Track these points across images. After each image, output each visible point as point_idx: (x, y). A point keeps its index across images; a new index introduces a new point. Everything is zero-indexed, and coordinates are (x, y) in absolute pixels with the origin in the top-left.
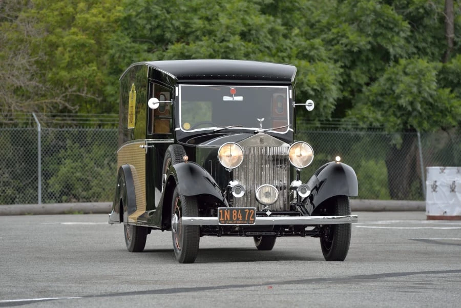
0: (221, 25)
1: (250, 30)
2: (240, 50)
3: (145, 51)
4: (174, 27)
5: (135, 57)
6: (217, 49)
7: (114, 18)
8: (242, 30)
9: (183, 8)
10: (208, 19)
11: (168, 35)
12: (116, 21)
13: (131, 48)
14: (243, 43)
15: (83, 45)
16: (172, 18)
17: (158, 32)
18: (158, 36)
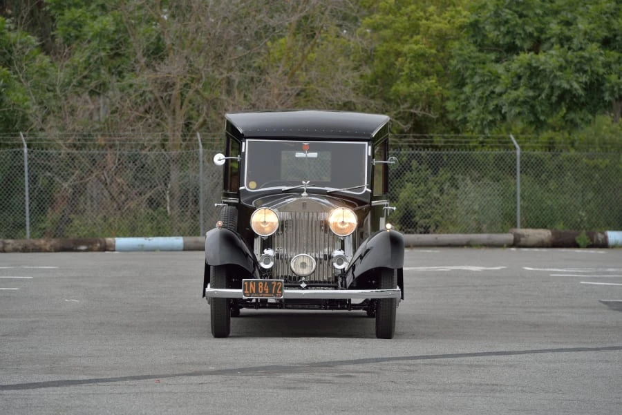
0: (579, 30)
1: (615, 36)
2: (598, 60)
3: (492, 61)
4: (526, 33)
5: (480, 68)
6: (570, 59)
7: (459, 24)
8: (606, 37)
9: (539, 11)
10: (568, 24)
11: (518, 43)
12: (461, 28)
13: (475, 58)
14: (602, 52)
15: (423, 55)
16: (524, 23)
17: (508, 39)
18: (508, 44)
